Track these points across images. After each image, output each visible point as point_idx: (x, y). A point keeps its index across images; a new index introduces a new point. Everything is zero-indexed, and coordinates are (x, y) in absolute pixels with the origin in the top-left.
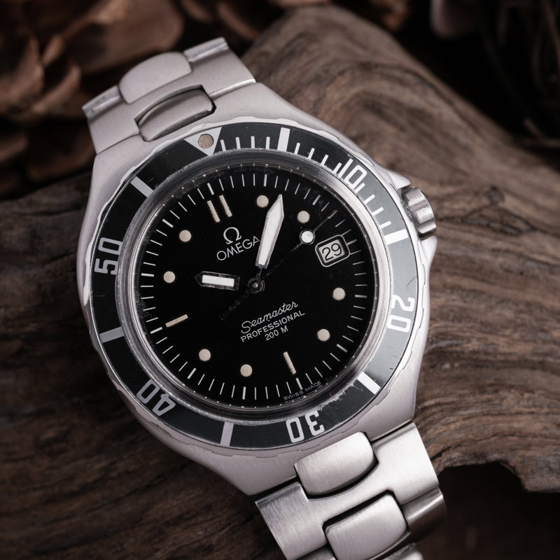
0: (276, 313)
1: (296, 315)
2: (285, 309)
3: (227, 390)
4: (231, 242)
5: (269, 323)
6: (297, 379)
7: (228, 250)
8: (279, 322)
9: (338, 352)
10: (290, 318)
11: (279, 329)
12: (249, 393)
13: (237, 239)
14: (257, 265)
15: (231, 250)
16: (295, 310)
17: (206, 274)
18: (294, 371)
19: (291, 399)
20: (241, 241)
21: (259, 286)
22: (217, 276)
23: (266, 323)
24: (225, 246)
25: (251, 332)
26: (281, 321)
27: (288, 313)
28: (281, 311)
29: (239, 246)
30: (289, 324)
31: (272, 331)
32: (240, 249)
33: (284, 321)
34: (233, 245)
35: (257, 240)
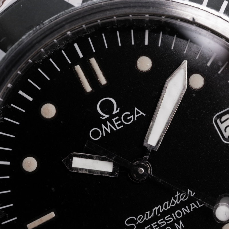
0: (168, 205)
1: (193, 206)
2: (179, 199)
4: (107, 116)
5: (159, 218)
7: (103, 126)
8: (172, 216)
10: (186, 210)
11: (172, 225)
13: (115, 112)
14: (145, 144)
15: (107, 126)
16: (191, 200)
17: (77, 156)
20: (119, 114)
22: (91, 158)
23: (155, 219)
24: (99, 122)
26: (175, 215)
27: (183, 204)
28: (173, 203)
29: (116, 121)
30: (185, 218)
32: (119, 125)
33: (179, 214)
34: (110, 120)
35: (140, 113)
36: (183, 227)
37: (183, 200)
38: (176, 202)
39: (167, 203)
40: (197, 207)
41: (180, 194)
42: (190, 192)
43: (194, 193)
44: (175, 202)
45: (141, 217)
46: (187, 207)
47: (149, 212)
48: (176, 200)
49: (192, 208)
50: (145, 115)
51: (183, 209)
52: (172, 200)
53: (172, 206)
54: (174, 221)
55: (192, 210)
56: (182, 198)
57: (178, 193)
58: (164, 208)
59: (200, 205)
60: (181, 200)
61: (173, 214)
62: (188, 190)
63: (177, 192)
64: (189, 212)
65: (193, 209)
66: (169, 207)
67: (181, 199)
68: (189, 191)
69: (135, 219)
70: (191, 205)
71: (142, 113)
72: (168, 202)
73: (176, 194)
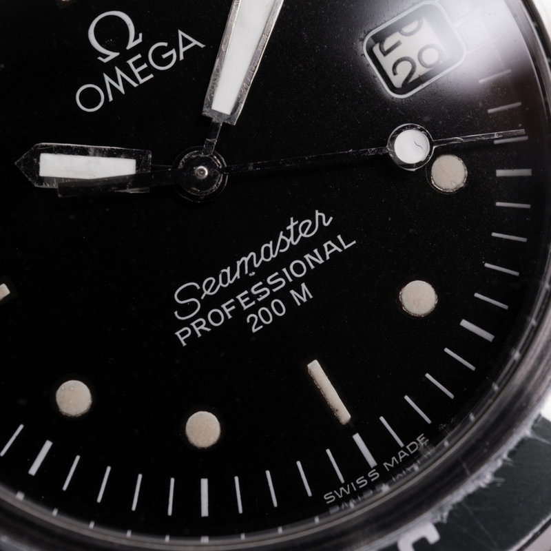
0: (271, 250)
1: (331, 248)
2: (296, 235)
3: (154, 494)
4: (113, 55)
5: (254, 281)
6: (357, 438)
7: (107, 79)
8: (282, 275)
9: (468, 344)
10: (313, 259)
11: (284, 295)
12: (221, 496)
13: (131, 44)
14: (206, 112)
15: (115, 78)
16: (325, 234)
17: (50, 150)
18: (344, 415)
19: (346, 499)
20: (142, 49)
21: (210, 179)
22: (84, 152)
23: (244, 283)
24: (97, 71)
25: (203, 314)
26: (290, 272)
27: (306, 246)
28: (284, 244)
29: (137, 64)
30: (313, 278)
31: (266, 303)
32: (143, 74)
33: (298, 269)
34: (121, 62)
35: (191, 42)
36: (311, 297)
37: (305, 235)
38: (291, 243)
39: (270, 245)
40: (340, 250)
41: (297, 222)
42: (320, 217)
43: (331, 219)
44: (288, 241)
45: (211, 281)
46: (316, 251)
47: (229, 268)
48: (289, 238)
49: (328, 253)
50: (202, 46)
51: (307, 257)
52: (281, 237)
53: (281, 251)
54: (289, 286)
55: (328, 258)
56: (303, 232)
57: (294, 221)
58: (263, 258)
59: (346, 245)
60: (302, 237)
61: (284, 270)
62: (317, 211)
63: (292, 219)
64: (321, 261)
65: (330, 255)
66: (274, 253)
67: (301, 235)
68: (317, 214)
69: (198, 287)
70: (325, 245)
71: (195, 42)
72: (271, 242)
73: (290, 224)
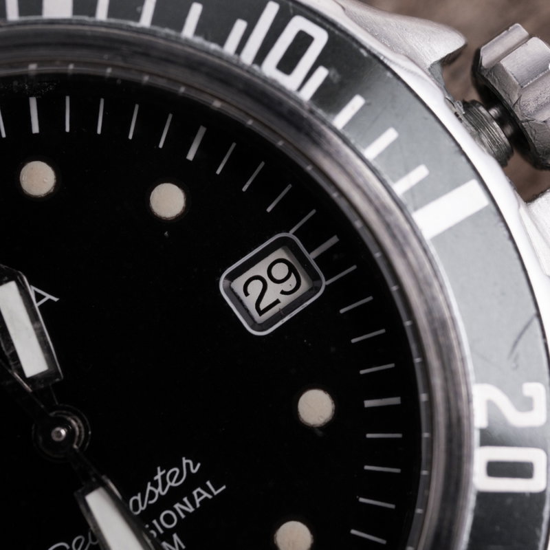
0: (140, 503)
1: (201, 495)
2: (164, 484)
8: (153, 527)
10: (183, 508)
16: (193, 481)
21: (71, 433)
26: (161, 524)
27: (175, 496)
28: (152, 495)
30: (186, 527)
33: (168, 519)
35: (44, 297)
36: (183, 547)
37: (173, 484)
38: (159, 494)
39: (139, 497)
40: (210, 497)
41: (164, 472)
42: (188, 465)
43: (199, 465)
44: (156, 492)
45: (80, 540)
46: (185, 499)
48: (156, 487)
49: (198, 501)
50: (56, 299)
51: (177, 506)
52: (149, 488)
53: (151, 502)
55: (198, 505)
56: (171, 480)
57: (161, 471)
58: (132, 511)
59: (216, 490)
60: (171, 487)
61: (155, 522)
62: (184, 459)
63: (159, 469)
64: (191, 510)
65: (200, 502)
66: (143, 505)
67: (169, 484)
68: (185, 461)
69: (67, 547)
70: (195, 493)
71: (48, 297)
72: (139, 495)
73: (156, 474)
